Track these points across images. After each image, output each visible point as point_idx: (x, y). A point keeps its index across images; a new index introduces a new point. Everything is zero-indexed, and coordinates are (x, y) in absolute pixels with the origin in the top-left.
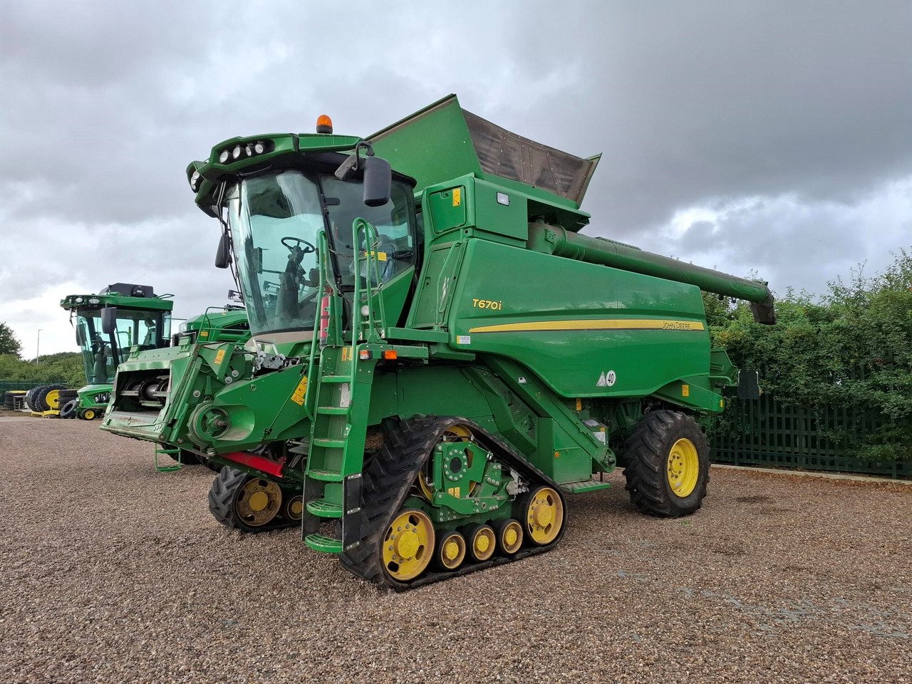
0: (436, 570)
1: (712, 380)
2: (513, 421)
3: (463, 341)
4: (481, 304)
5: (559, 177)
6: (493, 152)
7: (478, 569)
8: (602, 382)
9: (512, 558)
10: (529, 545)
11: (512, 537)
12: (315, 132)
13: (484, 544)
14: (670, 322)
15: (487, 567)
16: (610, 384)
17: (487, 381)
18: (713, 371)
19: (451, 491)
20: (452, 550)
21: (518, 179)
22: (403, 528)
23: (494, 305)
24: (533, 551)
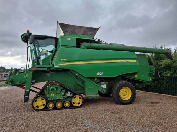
0: (46, 108)
1: (150, 74)
2: (77, 82)
3: (56, 67)
4: (62, 59)
5: (89, 33)
6: (70, 30)
7: (57, 110)
8: (98, 74)
9: (66, 108)
10: (72, 106)
11: (67, 104)
12: (26, 33)
13: (59, 105)
14: (122, 61)
15: (59, 109)
16: (101, 75)
17: (70, 74)
18: (150, 71)
19: (51, 95)
20: (51, 105)
21: (76, 35)
22: (40, 100)
23: (65, 60)
24: (72, 107)
